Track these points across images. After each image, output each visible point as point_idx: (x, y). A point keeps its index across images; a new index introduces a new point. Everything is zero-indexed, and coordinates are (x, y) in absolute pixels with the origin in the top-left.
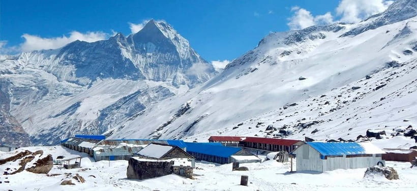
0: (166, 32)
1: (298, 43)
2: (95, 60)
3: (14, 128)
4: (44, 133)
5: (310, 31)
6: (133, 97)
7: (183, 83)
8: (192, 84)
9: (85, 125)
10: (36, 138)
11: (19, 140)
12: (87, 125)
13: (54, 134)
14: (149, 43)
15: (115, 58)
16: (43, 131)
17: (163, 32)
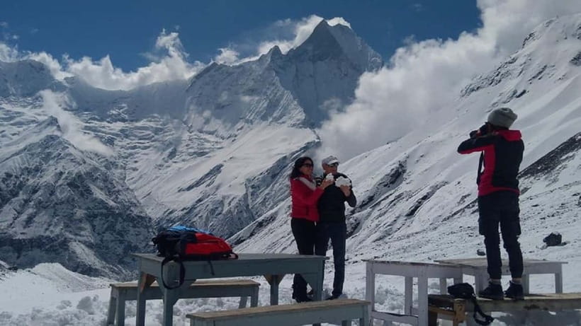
4: (173, 215)
9: (230, 204)
12: (233, 204)
16: (171, 213)
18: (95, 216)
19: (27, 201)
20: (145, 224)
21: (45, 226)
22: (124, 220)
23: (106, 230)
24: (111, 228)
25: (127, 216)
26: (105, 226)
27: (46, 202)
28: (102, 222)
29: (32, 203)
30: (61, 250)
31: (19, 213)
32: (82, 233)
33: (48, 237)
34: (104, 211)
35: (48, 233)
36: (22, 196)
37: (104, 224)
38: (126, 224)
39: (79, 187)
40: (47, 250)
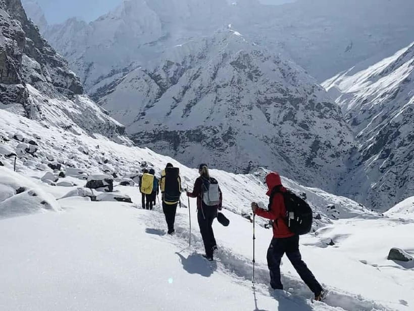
18: (269, 102)
20: (335, 113)
22: (307, 108)
23: (285, 119)
24: (290, 116)
25: (310, 101)
26: (283, 114)
28: (278, 109)
30: (226, 144)
31: (177, 101)
34: (280, 95)
37: (280, 112)
38: (309, 112)
39: (245, 67)
40: (208, 144)
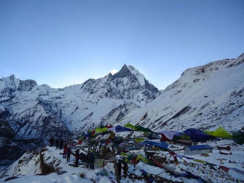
0: (132, 70)
1: (203, 74)
2: (98, 89)
3: (64, 128)
4: (77, 130)
5: (209, 65)
6: (118, 109)
7: (143, 100)
8: (147, 99)
9: (96, 125)
10: (73, 133)
11: (66, 134)
12: (97, 125)
13: (81, 131)
14: (124, 78)
15: (108, 87)
16: (76, 129)
17: (131, 71)
19: (29, 126)
21: (35, 135)
27: (35, 127)
29: (30, 127)
32: (47, 137)
33: (36, 139)
35: (36, 137)
36: (28, 124)
